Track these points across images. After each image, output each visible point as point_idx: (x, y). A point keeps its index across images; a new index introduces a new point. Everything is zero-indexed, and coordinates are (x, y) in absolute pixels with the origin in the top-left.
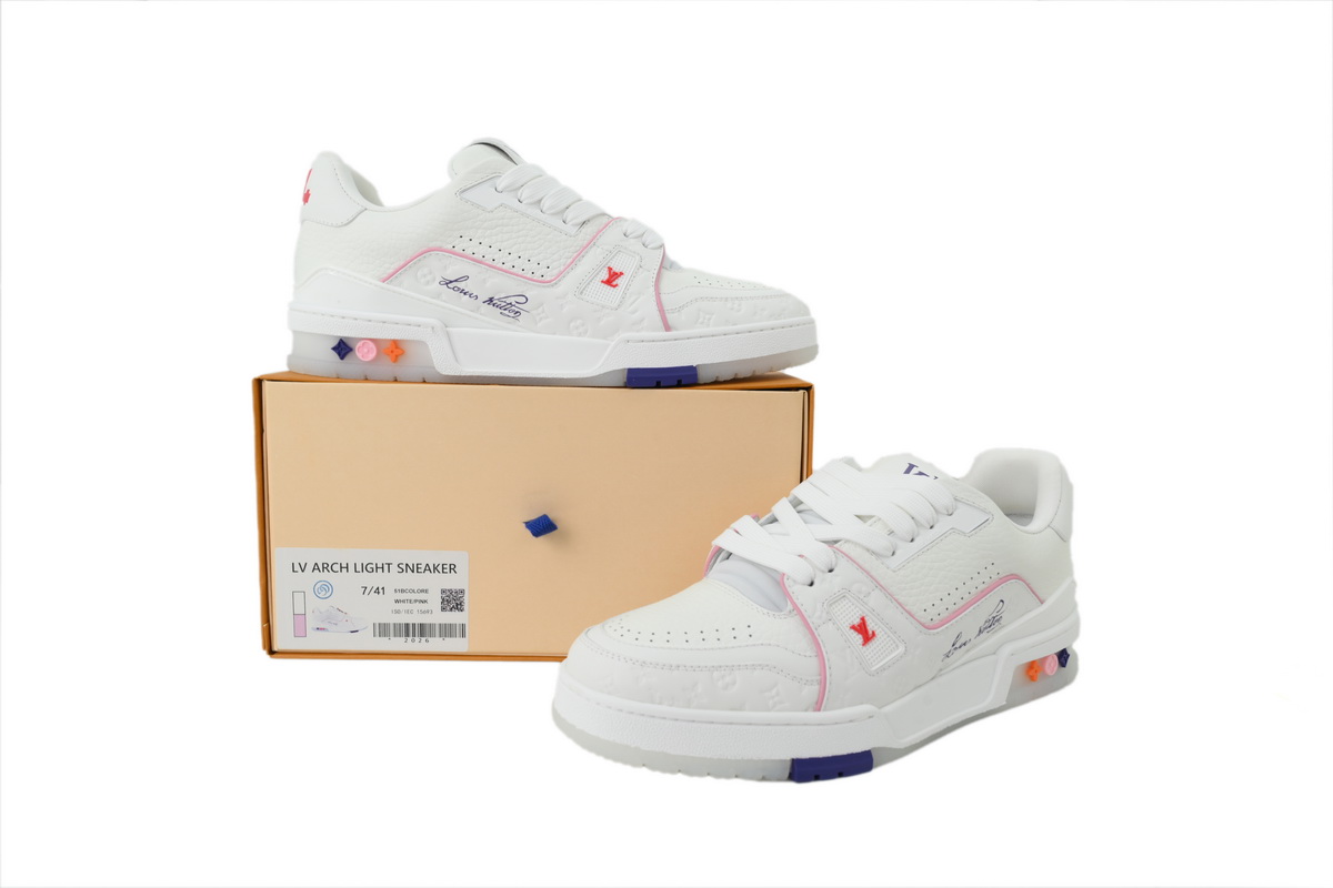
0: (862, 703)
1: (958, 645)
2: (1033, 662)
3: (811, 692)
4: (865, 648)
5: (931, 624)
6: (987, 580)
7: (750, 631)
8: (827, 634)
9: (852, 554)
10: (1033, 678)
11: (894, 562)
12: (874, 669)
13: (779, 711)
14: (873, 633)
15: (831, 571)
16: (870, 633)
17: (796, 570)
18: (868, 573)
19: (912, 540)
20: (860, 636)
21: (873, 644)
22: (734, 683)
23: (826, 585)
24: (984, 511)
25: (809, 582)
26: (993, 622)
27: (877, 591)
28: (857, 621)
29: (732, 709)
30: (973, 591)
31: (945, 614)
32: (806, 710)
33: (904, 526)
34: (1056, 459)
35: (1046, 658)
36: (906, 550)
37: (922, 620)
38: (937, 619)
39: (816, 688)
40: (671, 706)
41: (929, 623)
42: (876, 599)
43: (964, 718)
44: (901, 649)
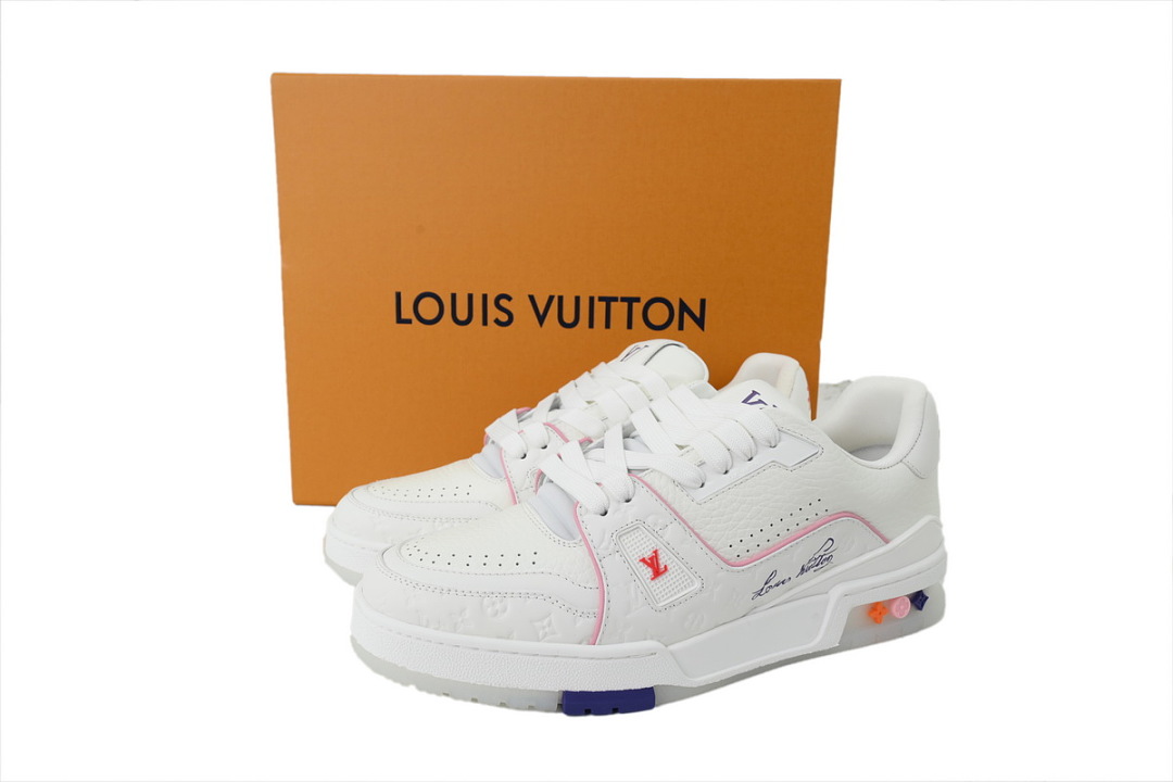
0: (645, 639)
1: (772, 583)
2: (877, 603)
3: (586, 625)
4: (653, 583)
5: (739, 560)
6: (812, 517)
7: (535, 558)
8: (612, 566)
9: (656, 486)
10: (877, 620)
11: (701, 494)
12: (661, 604)
13: (549, 641)
14: (665, 567)
15: (628, 501)
16: (662, 567)
17: (591, 499)
18: (669, 506)
19: (726, 472)
20: (650, 569)
21: (662, 579)
22: (505, 610)
23: (621, 515)
24: (812, 444)
25: (603, 512)
26: (821, 561)
27: (675, 523)
28: (648, 554)
29: (498, 637)
30: (793, 528)
31: (755, 551)
32: (580, 643)
33: (717, 456)
34: (923, 387)
35: (891, 601)
36: (715, 482)
37: (727, 557)
38: (744, 555)
39: (593, 621)
40: (437, 629)
41: (734, 559)
42: (673, 532)
43: (782, 659)
44: (697, 585)
